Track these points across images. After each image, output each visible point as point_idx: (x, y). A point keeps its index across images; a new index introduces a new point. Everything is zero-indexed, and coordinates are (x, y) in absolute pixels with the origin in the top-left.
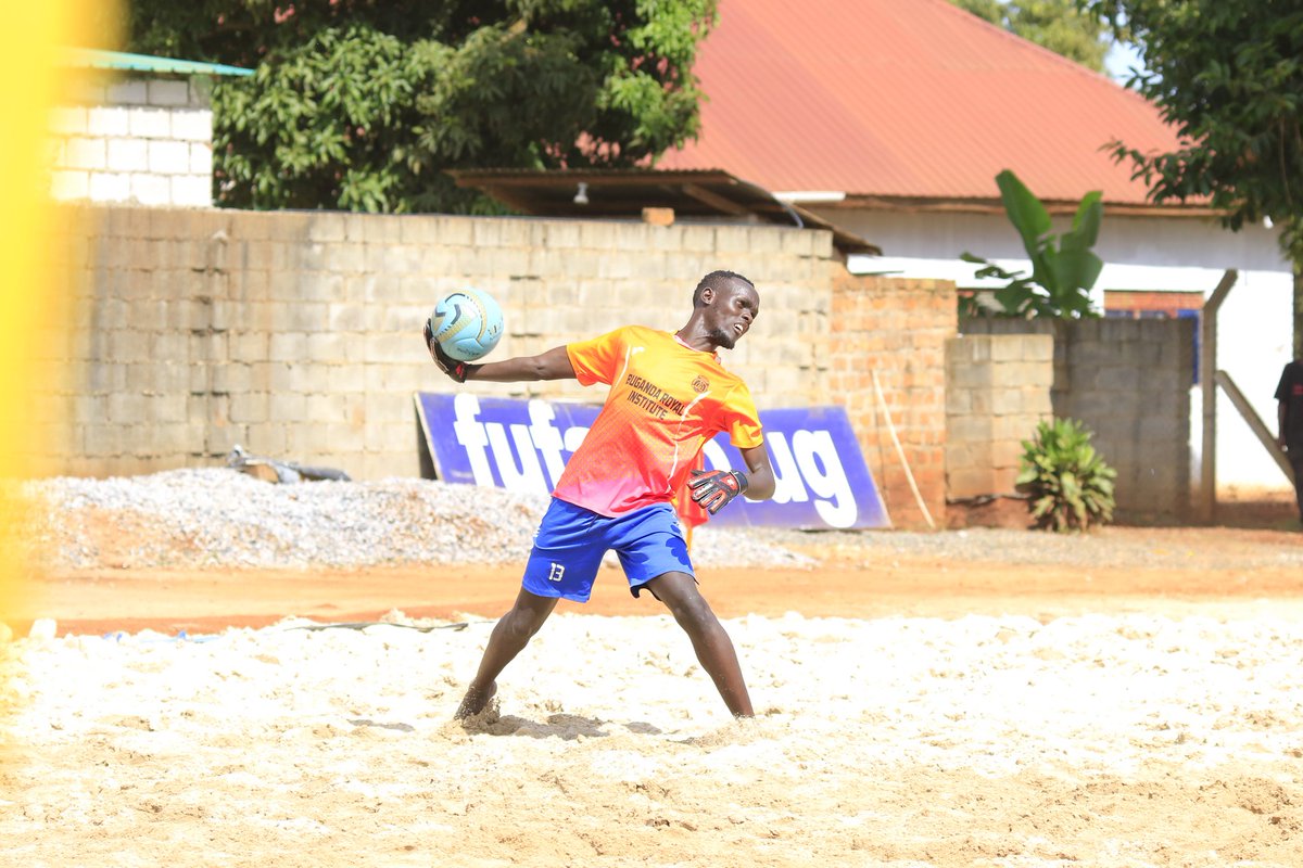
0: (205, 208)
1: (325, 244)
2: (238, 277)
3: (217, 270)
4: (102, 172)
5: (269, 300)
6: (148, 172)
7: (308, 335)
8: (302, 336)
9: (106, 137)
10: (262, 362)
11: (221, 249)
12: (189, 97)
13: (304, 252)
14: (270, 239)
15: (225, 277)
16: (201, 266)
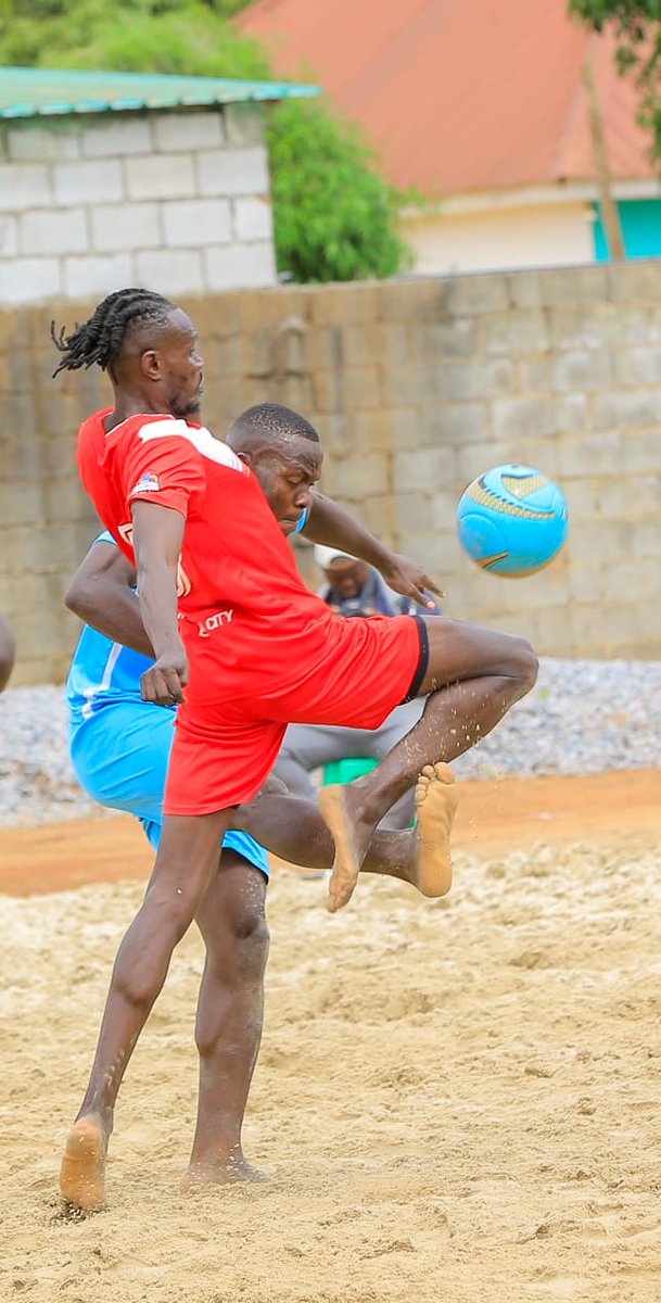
0: (266, 288)
1: (475, 317)
2: (327, 380)
3: (290, 374)
4: (81, 255)
5: (385, 405)
6: (163, 247)
7: (457, 448)
8: (446, 453)
9: (87, 208)
10: (379, 495)
11: (294, 343)
12: (226, 135)
13: (443, 333)
14: (380, 319)
15: (307, 383)
16: (262, 369)
